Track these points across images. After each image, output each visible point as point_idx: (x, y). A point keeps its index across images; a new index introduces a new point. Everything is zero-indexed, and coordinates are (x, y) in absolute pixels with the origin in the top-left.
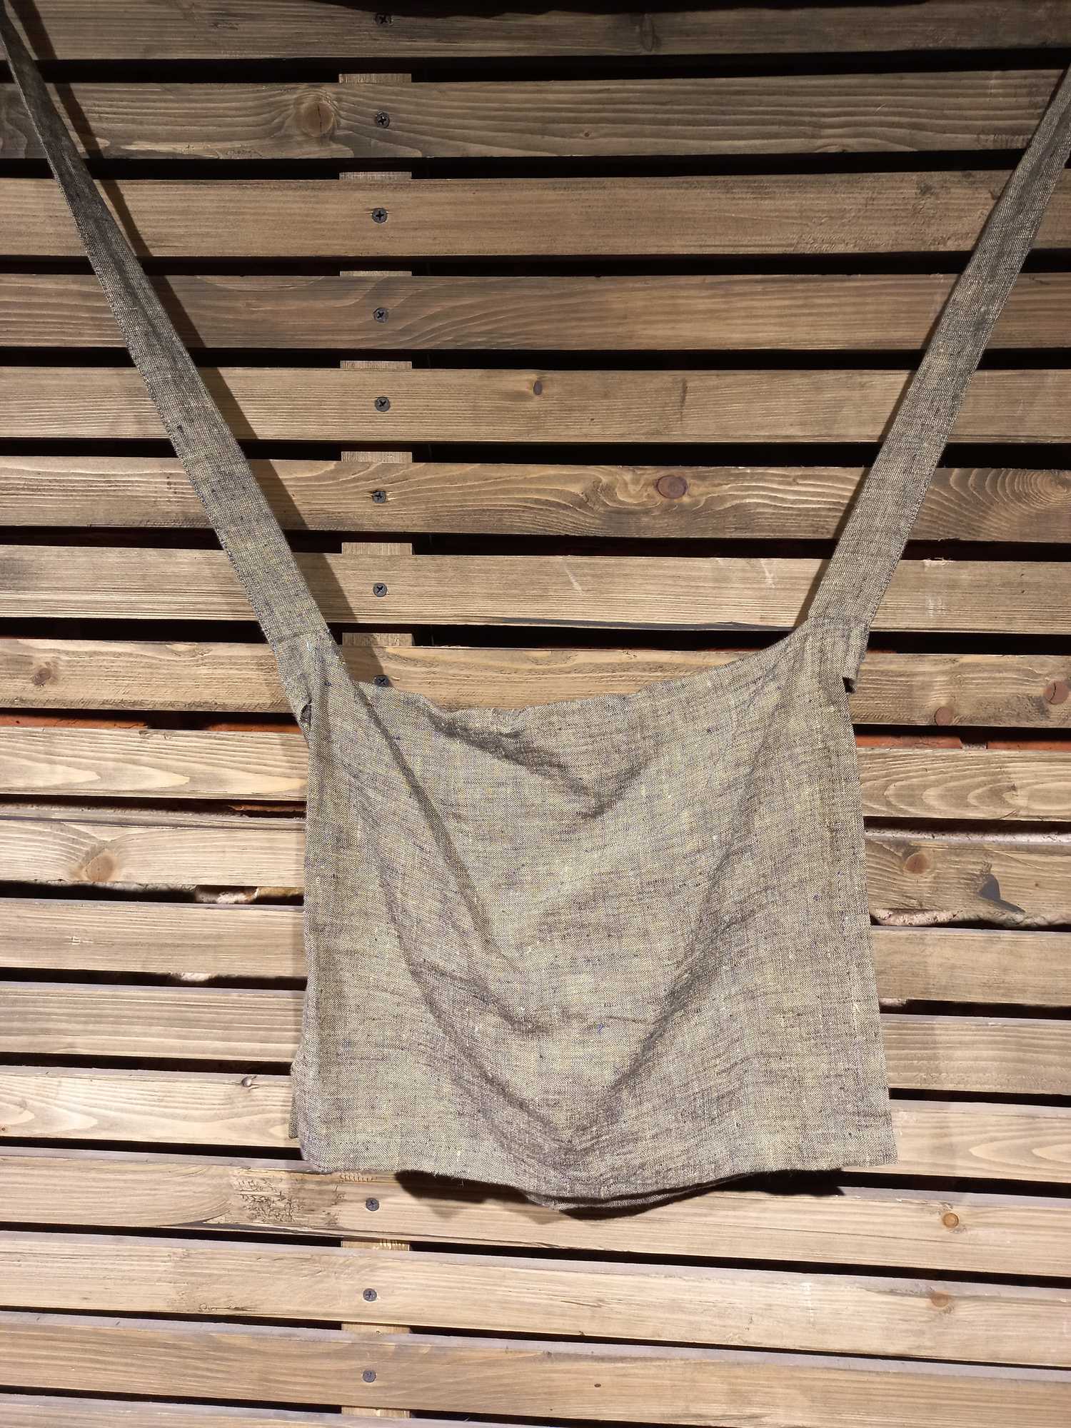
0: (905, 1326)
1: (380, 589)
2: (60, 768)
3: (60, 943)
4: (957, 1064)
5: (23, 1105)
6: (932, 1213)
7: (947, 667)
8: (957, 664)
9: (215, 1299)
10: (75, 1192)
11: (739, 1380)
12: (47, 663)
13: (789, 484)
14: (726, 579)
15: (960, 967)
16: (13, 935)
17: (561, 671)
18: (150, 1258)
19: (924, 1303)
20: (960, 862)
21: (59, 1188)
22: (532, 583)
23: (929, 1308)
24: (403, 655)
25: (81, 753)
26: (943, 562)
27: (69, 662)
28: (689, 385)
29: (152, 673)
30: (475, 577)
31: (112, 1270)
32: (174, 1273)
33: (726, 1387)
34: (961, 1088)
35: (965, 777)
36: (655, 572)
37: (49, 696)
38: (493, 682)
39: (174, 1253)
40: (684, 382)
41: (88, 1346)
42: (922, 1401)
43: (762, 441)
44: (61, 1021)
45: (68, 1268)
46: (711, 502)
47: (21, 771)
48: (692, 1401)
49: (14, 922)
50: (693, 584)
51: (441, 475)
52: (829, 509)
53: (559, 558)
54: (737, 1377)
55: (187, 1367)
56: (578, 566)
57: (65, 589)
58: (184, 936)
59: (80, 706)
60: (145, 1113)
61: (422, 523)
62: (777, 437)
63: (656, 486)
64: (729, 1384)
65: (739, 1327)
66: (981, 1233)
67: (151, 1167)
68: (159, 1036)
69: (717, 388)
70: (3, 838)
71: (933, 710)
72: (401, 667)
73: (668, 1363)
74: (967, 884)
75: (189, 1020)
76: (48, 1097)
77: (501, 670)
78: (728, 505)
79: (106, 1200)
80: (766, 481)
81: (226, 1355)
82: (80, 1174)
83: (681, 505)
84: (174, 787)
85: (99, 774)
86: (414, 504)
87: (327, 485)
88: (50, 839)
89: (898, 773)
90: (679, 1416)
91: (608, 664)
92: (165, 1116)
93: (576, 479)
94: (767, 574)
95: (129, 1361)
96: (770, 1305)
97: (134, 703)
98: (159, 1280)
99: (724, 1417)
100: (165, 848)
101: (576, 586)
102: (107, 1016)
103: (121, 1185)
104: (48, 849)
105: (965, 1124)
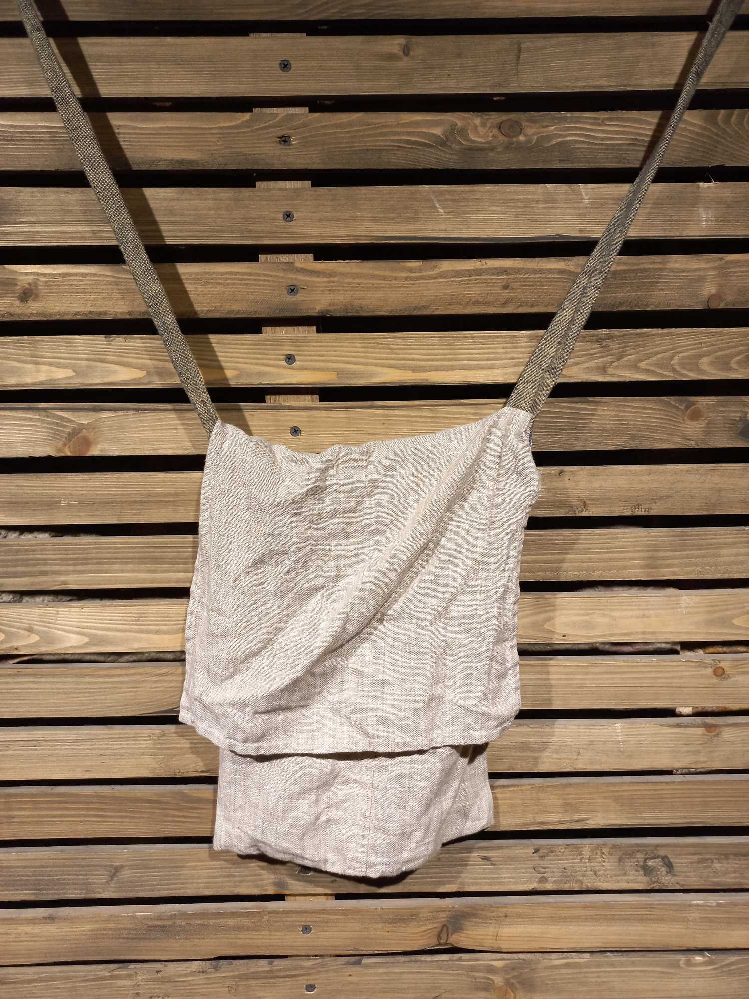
0: (685, 749)
1: (288, 216)
2: (44, 368)
3: (52, 505)
4: (723, 559)
5: (30, 630)
6: (706, 667)
7: (716, 264)
8: (723, 261)
9: (185, 765)
10: (75, 693)
11: (571, 796)
12: (30, 284)
13: (599, 125)
14: (554, 201)
15: (725, 490)
16: (14, 500)
17: (431, 277)
18: (135, 738)
19: (700, 731)
20: (725, 411)
21: (62, 691)
22: (407, 208)
23: (704, 735)
24: (309, 268)
25: (60, 355)
26: (712, 184)
27: (46, 282)
28: (523, 46)
29: (113, 289)
30: (362, 204)
31: (107, 749)
32: (153, 748)
33: (561, 801)
34: (726, 576)
35: (729, 347)
36: (498, 196)
37: (33, 310)
38: (379, 288)
39: (153, 734)
40: (519, 44)
41: (91, 806)
42: (698, 799)
43: (578, 91)
44: (56, 565)
45: (73, 749)
46: (542, 139)
47: (14, 372)
48: (537, 813)
49: (14, 490)
50: (529, 205)
51: (334, 123)
52: (629, 144)
53: (426, 188)
54: (568, 794)
55: (167, 815)
56: (442, 193)
57: (39, 223)
58: (148, 495)
59: (58, 317)
60: (125, 631)
61: (319, 161)
62: (590, 87)
63: (500, 128)
64: (564, 799)
65: (570, 759)
66: (740, 678)
67: (132, 671)
68: (134, 572)
69: (544, 48)
70: (2, 424)
71: (706, 297)
72: (307, 278)
73: (519, 788)
74: (728, 427)
75: (156, 558)
76: (49, 623)
77: (384, 278)
78: (554, 142)
79: (98, 698)
80: (581, 123)
81: (195, 805)
82: (78, 680)
83: (519, 143)
84: (135, 379)
85: (74, 371)
86: (311, 146)
87: (243, 133)
88: (39, 424)
89: (681, 347)
90: (527, 824)
91: (466, 270)
92: (141, 632)
93: (437, 124)
94: (585, 197)
95: (123, 814)
96: (592, 741)
97: (100, 313)
98: (143, 754)
99: (560, 822)
100: (131, 428)
101: (440, 209)
102: (91, 559)
103: (110, 686)
104: (38, 431)
105: (729, 603)
